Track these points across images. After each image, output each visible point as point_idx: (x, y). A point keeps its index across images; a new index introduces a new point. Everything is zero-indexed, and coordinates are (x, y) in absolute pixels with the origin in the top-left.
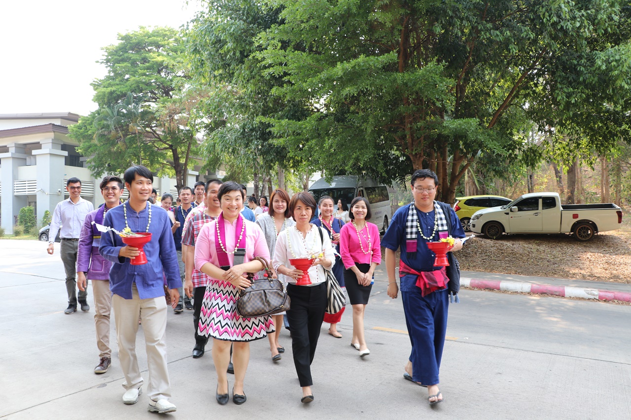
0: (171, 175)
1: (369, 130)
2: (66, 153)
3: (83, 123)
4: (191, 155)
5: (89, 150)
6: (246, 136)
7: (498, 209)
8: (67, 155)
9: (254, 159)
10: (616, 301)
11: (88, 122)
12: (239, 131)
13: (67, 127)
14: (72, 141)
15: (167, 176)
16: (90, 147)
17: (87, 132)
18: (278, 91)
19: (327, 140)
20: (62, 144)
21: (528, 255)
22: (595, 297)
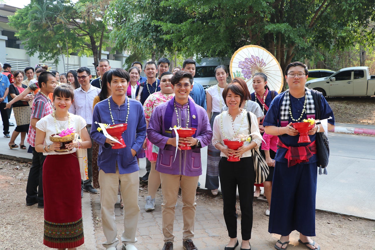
0: (88, 55)
1: (222, 31)
2: (6, 38)
3: (20, 15)
4: (104, 39)
5: (26, 36)
6: (145, 29)
7: (322, 79)
8: (7, 39)
9: (150, 45)
10: (364, 134)
11: (23, 14)
12: (141, 26)
13: (7, 18)
14: (12, 28)
15: (85, 56)
16: (27, 33)
17: (24, 21)
18: (165, 4)
19: (195, 37)
20: (3, 30)
21: (337, 111)
22: (352, 132)
